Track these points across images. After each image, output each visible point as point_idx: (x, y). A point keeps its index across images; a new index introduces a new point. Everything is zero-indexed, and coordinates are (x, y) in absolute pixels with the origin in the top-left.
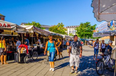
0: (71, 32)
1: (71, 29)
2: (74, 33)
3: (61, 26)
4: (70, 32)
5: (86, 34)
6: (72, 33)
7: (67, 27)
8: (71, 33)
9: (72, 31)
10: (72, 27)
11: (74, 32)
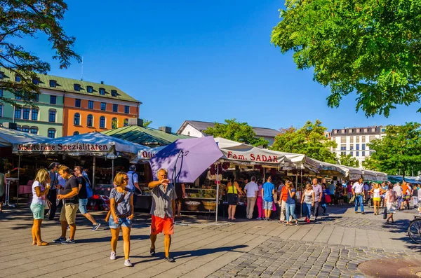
0: (348, 148)
1: (348, 138)
2: (357, 155)
3: (317, 131)
4: (343, 148)
5: (405, 162)
6: (351, 154)
7: (332, 134)
8: (348, 153)
9: (352, 148)
10: (350, 131)
11: (358, 148)
